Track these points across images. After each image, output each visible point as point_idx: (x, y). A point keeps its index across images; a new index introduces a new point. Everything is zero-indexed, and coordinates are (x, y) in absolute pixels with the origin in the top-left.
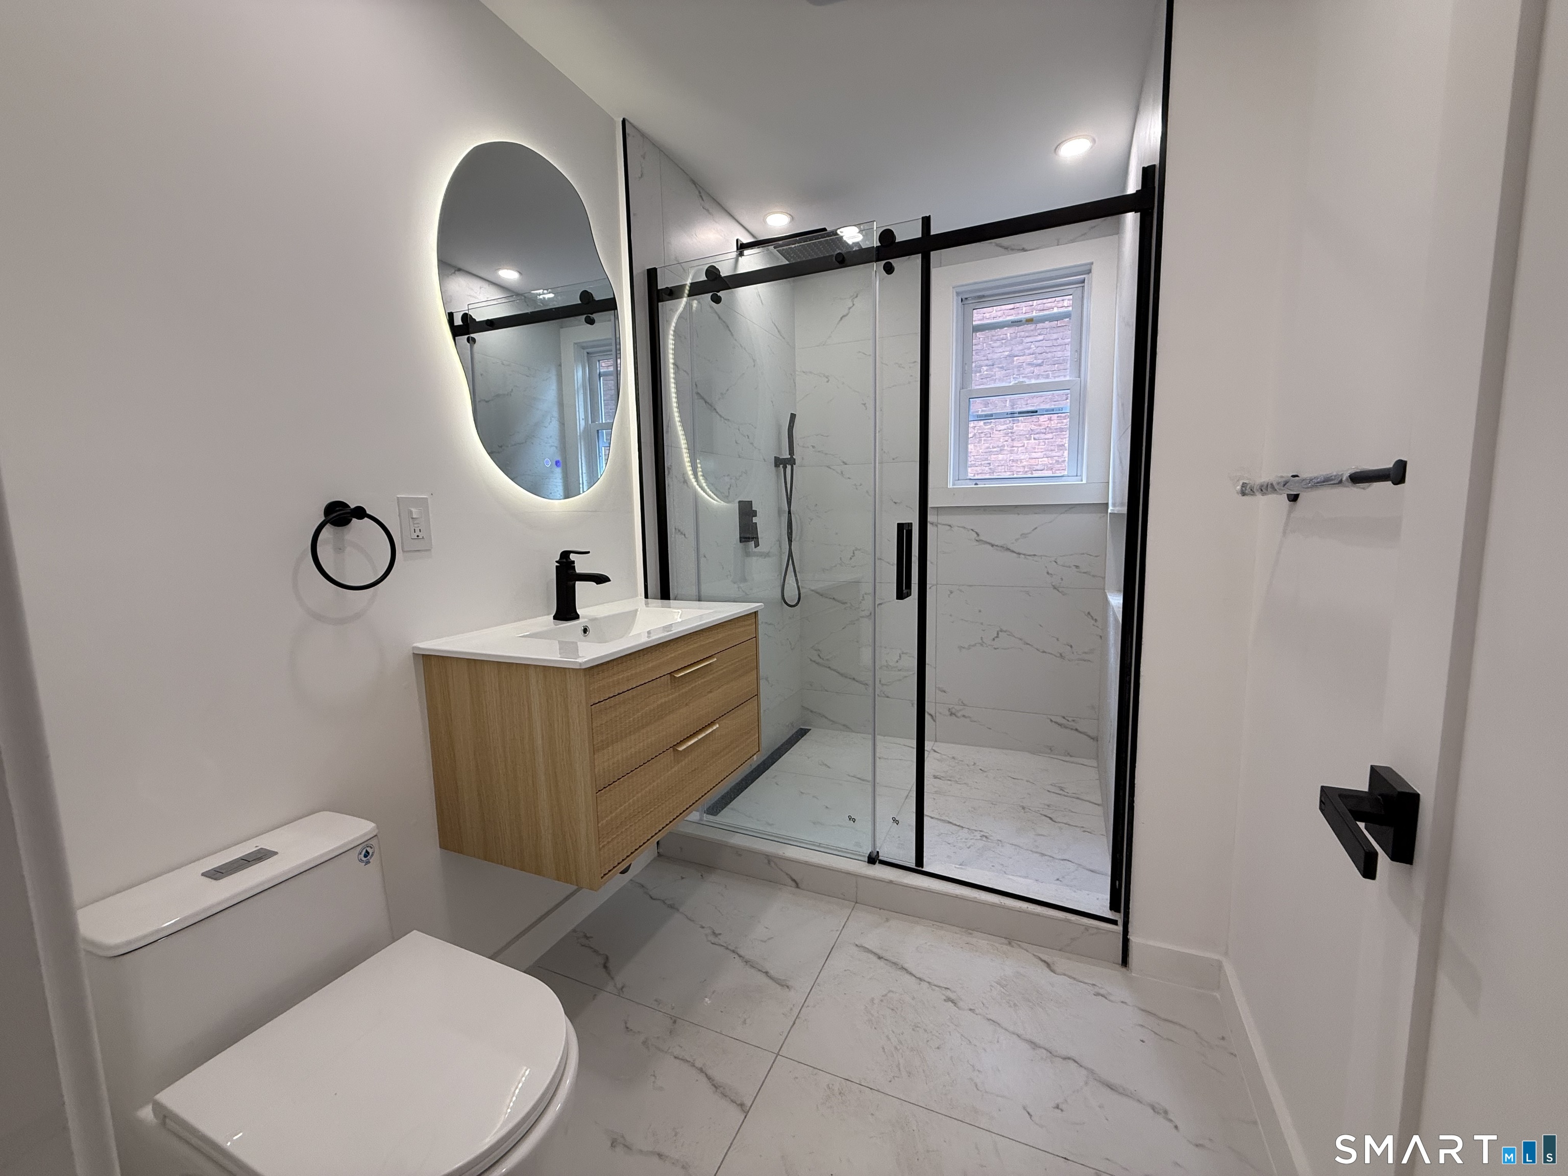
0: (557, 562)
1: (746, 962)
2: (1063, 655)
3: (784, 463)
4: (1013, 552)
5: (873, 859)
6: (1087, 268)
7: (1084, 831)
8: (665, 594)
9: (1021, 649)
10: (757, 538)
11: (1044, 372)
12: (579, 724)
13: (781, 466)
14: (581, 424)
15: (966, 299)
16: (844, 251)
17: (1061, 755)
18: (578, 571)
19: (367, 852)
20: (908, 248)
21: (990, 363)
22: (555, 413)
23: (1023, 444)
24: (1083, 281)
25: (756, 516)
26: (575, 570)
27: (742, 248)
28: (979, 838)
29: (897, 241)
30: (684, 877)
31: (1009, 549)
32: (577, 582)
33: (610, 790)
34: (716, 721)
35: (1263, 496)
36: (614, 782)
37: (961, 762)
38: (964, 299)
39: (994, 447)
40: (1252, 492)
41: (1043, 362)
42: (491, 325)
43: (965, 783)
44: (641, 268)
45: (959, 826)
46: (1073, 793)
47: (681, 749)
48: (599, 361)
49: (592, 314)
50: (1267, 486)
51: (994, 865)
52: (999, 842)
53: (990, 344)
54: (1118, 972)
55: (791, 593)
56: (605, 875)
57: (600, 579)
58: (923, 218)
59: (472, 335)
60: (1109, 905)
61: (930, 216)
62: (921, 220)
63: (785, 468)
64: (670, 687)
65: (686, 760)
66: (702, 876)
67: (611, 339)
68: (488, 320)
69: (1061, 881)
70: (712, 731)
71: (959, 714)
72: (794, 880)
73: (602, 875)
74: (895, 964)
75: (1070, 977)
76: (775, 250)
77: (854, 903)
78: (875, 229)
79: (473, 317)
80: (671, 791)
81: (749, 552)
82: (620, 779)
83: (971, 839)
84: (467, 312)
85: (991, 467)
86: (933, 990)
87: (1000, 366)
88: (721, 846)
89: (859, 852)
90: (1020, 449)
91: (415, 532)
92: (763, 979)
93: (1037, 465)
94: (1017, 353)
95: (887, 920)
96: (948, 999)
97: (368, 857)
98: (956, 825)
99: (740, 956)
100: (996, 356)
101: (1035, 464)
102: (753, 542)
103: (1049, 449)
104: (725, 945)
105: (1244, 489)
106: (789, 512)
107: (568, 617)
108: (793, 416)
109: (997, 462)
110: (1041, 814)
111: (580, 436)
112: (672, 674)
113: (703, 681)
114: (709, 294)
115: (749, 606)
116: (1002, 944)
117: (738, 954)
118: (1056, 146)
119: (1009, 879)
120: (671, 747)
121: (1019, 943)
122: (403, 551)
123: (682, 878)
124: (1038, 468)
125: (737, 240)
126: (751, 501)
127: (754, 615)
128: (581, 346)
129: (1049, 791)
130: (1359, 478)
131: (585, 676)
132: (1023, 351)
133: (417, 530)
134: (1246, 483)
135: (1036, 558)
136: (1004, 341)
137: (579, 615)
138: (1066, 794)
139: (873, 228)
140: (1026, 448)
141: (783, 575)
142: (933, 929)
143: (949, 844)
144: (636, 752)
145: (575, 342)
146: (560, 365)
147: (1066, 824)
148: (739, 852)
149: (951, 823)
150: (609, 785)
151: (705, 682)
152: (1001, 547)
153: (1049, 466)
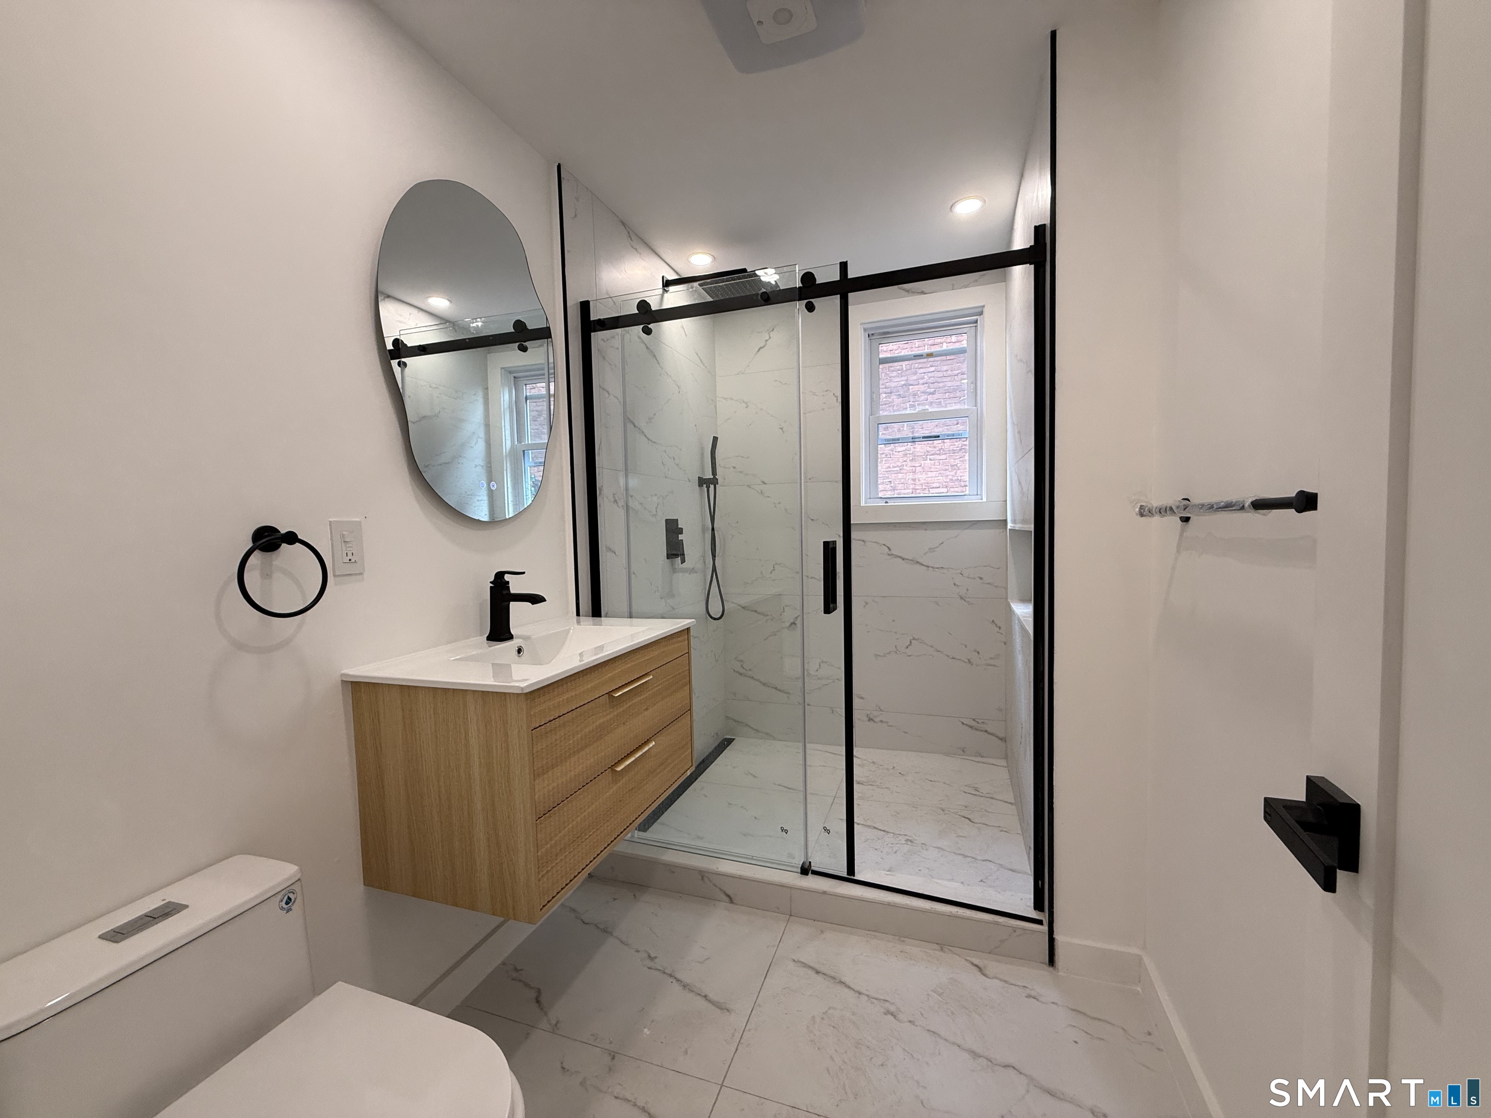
0: (491, 582)
1: (684, 986)
2: (972, 660)
3: (708, 483)
4: (923, 565)
5: (805, 870)
6: (980, 310)
7: (1001, 831)
8: (596, 611)
9: (931, 655)
10: (683, 554)
11: (937, 399)
12: (519, 749)
13: (705, 486)
14: (507, 444)
15: (873, 334)
16: (769, 290)
17: (972, 756)
18: (512, 591)
19: (289, 899)
20: (828, 289)
21: (888, 390)
22: (482, 433)
23: (920, 464)
24: (976, 322)
25: (681, 533)
26: (510, 591)
27: (667, 284)
28: (904, 842)
29: (817, 283)
30: (616, 898)
31: (918, 562)
32: (511, 603)
33: (550, 817)
34: (651, 739)
35: (1162, 517)
36: (553, 808)
37: (880, 767)
38: (870, 335)
39: (894, 467)
40: (1151, 513)
41: (935, 391)
42: (423, 350)
43: (887, 788)
44: (574, 301)
45: (884, 831)
46: (988, 793)
47: (619, 769)
48: (526, 385)
49: (525, 342)
50: (1166, 509)
51: (920, 868)
52: (923, 845)
53: (888, 374)
54: (1045, 972)
55: (715, 609)
56: (544, 906)
57: (535, 599)
58: (841, 263)
59: (403, 360)
60: (1033, 905)
61: (847, 261)
62: (839, 265)
63: (708, 488)
64: (608, 706)
65: (624, 780)
66: (634, 895)
67: (543, 364)
68: (420, 345)
69: (984, 882)
70: (649, 749)
71: (877, 720)
72: (728, 896)
73: (541, 907)
74: (834, 978)
75: (1001, 980)
76: (701, 288)
77: (788, 916)
78: (797, 271)
79: (405, 342)
80: (609, 812)
81: (676, 569)
82: (559, 804)
83: (897, 844)
84: (398, 337)
85: (892, 485)
86: (872, 1003)
87: (898, 393)
88: (652, 864)
89: (792, 863)
90: (918, 468)
91: (347, 556)
92: (702, 1003)
93: (933, 483)
94: (911, 382)
95: (822, 932)
96: (888, 1012)
97: (290, 904)
98: (881, 830)
99: (678, 980)
100: (893, 385)
101: (931, 482)
102: (680, 558)
103: (944, 468)
104: (662, 969)
105: (1142, 511)
106: (713, 529)
107: (502, 637)
108: (715, 439)
109: (898, 480)
110: (960, 815)
111: (506, 456)
112: (611, 693)
113: (639, 698)
114: (639, 326)
115: (684, 622)
116: (934, 950)
117: (675, 978)
118: (951, 204)
119: (937, 883)
120: (609, 768)
121: (949, 947)
122: (335, 576)
123: (615, 899)
124: (935, 485)
125: (663, 277)
126: (677, 520)
127: (687, 631)
128: (508, 371)
129: (965, 792)
130: (1260, 505)
131: (527, 700)
132: (917, 381)
133: (350, 554)
134: (1143, 506)
135: (944, 571)
136: (900, 372)
137: (513, 635)
138: (981, 794)
139: (796, 271)
140: (923, 468)
141: (707, 589)
142: (868, 939)
143: (876, 849)
144: (575, 775)
145: (502, 367)
146: (487, 389)
147: (984, 824)
148: (672, 868)
149: (876, 828)
150: (549, 811)
151: (641, 700)
152: (911, 560)
153: (944, 484)
